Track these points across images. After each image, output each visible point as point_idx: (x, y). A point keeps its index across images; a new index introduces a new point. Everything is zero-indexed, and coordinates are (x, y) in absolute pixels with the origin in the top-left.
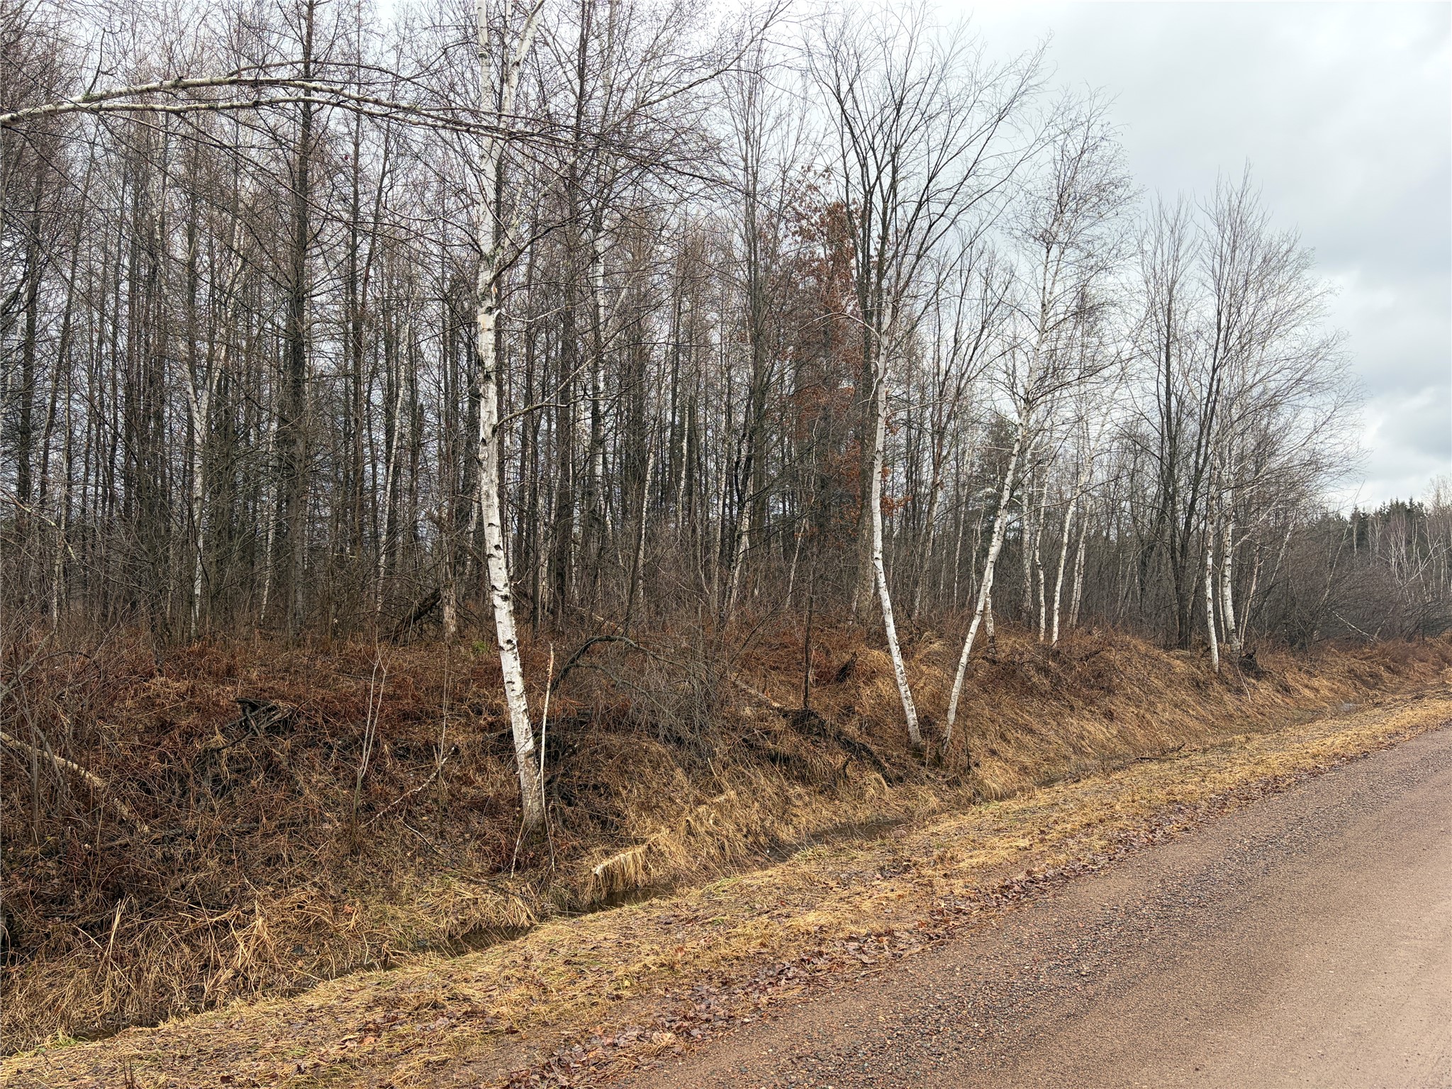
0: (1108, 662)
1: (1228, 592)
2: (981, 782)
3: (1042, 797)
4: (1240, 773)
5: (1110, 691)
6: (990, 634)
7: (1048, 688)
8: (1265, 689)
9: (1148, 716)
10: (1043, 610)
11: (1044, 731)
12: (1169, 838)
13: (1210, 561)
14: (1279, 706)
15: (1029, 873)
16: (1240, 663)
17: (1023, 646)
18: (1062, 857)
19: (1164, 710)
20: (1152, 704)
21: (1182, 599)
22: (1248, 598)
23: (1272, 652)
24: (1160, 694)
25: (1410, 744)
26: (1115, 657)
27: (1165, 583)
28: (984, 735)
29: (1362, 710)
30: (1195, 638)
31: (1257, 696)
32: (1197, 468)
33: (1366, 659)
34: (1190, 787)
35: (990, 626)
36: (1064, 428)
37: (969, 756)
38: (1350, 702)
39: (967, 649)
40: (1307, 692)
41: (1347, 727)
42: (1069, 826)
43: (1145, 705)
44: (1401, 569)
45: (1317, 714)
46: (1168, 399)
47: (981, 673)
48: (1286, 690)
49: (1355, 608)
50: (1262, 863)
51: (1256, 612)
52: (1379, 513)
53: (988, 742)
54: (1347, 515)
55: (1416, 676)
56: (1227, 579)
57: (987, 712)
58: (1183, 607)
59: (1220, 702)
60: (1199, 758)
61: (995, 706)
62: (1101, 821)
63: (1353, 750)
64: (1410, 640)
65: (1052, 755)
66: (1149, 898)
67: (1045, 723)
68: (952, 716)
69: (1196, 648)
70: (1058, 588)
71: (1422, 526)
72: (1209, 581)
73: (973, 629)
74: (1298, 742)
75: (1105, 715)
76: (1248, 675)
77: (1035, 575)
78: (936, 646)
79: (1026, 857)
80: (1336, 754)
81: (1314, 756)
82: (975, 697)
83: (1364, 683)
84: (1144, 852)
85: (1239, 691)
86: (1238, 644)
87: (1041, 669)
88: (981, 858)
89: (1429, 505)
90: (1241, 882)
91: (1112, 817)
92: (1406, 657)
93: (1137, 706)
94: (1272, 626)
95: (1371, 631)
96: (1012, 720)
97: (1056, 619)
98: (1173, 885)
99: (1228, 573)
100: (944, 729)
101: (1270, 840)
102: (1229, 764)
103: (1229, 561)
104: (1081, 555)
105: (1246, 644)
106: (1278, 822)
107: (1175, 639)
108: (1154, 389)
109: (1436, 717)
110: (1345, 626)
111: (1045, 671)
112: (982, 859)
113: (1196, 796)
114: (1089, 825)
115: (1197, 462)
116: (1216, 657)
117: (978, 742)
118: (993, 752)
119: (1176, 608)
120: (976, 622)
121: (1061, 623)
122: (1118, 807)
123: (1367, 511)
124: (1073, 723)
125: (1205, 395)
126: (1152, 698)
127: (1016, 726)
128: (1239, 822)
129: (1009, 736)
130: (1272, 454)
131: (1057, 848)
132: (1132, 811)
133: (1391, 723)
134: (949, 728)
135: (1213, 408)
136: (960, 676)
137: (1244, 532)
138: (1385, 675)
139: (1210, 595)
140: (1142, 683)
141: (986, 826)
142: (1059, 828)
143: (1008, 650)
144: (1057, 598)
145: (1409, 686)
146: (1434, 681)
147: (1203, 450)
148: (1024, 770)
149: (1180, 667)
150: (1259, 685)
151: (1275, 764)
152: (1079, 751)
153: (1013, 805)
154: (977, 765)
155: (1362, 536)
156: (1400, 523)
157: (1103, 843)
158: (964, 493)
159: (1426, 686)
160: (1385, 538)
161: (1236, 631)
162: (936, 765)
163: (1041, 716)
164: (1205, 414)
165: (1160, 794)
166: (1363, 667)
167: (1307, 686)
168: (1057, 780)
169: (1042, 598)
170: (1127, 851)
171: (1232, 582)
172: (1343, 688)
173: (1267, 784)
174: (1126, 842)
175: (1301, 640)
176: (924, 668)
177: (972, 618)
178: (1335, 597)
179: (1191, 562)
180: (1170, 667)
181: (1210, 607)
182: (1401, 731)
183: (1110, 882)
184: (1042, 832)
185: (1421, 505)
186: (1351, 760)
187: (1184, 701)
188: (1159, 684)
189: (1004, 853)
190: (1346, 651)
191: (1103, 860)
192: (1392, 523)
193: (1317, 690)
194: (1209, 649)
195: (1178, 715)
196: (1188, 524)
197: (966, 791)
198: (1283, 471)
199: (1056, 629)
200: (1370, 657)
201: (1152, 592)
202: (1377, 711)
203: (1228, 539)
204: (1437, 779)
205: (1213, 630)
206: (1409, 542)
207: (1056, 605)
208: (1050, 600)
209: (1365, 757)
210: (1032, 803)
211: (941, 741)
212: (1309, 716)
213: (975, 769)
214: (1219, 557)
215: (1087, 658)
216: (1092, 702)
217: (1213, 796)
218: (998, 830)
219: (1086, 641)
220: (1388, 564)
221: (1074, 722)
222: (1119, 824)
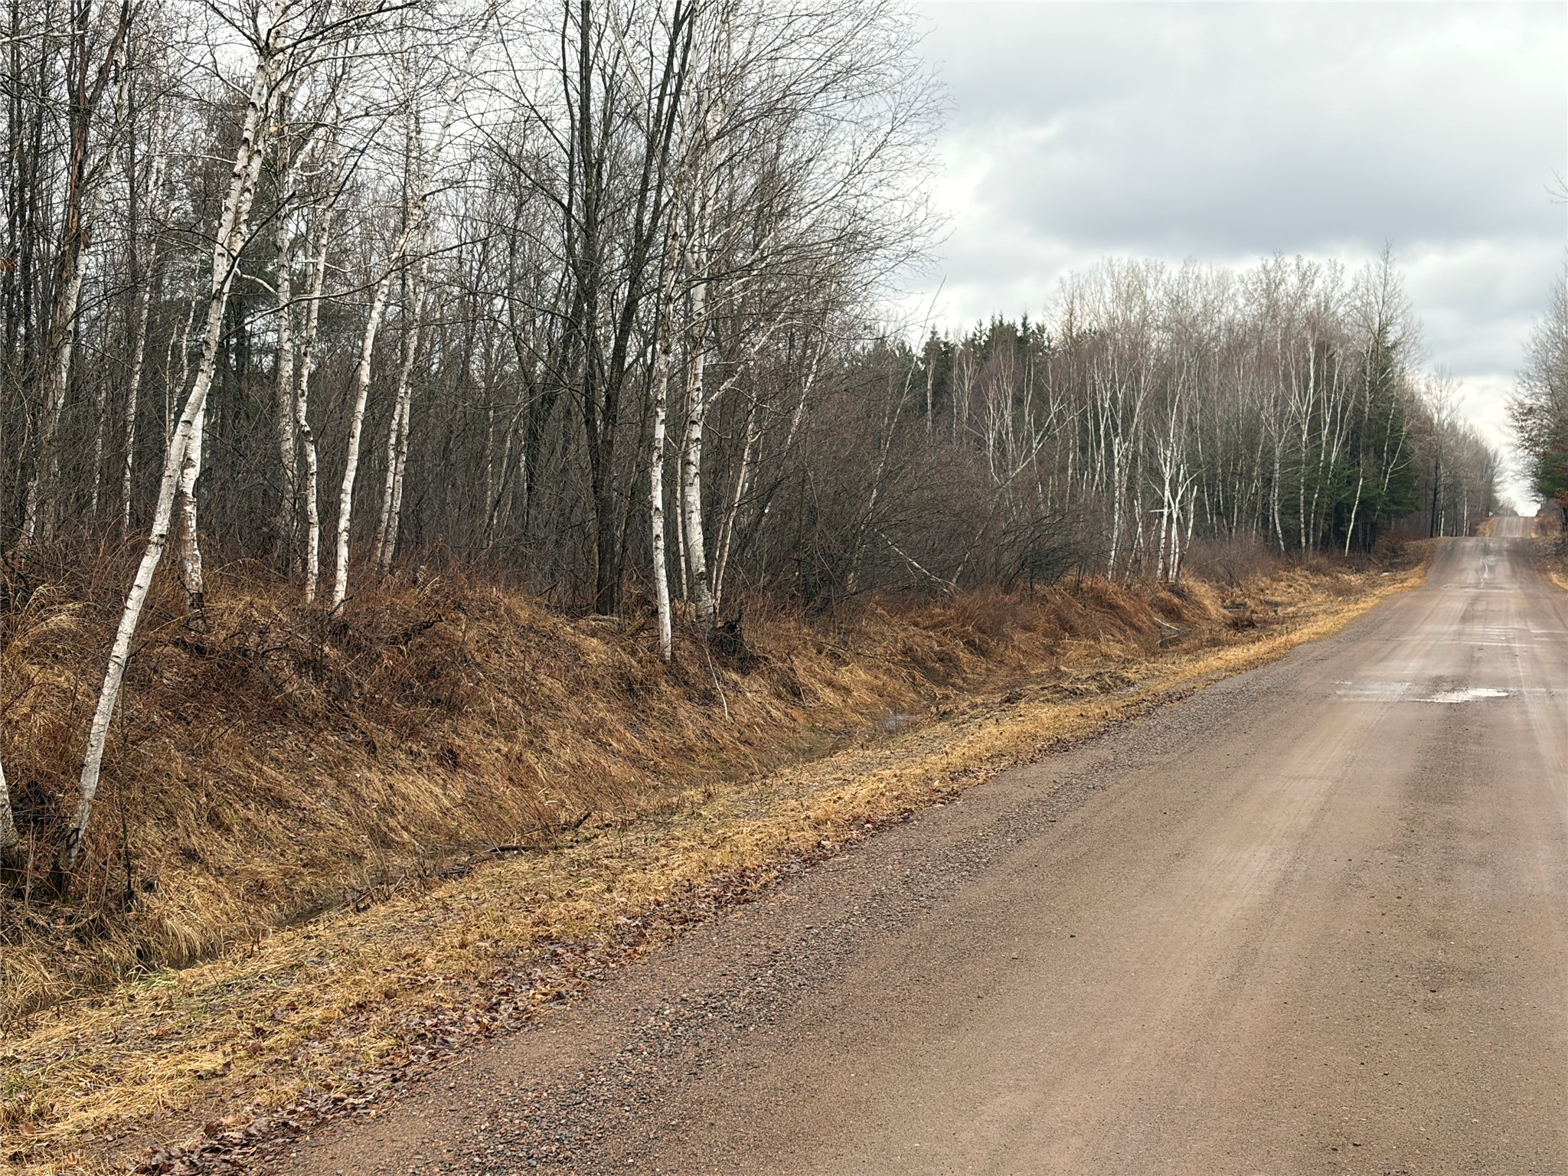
0: (449, 643)
1: (694, 496)
2: (158, 925)
3: (276, 949)
4: (681, 867)
5: (452, 707)
6: (193, 588)
7: (319, 705)
8: (755, 691)
9: (530, 757)
10: (315, 532)
11: (307, 800)
12: (524, 1018)
13: (660, 431)
14: (779, 727)
15: (211, 1130)
16: (712, 641)
17: (268, 613)
18: (291, 1085)
19: (562, 744)
20: (537, 731)
21: (603, 508)
22: (730, 508)
23: (771, 618)
24: (553, 708)
25: (986, 790)
26: (467, 633)
27: (574, 476)
28: (170, 819)
29: (914, 726)
30: (631, 589)
31: (739, 708)
32: (639, 235)
33: (934, 627)
34: (583, 904)
35: (194, 572)
36: (367, 123)
37: (129, 869)
38: (903, 711)
39: (128, 623)
40: (829, 696)
41: (884, 763)
42: (318, 1013)
43: (521, 734)
44: (1004, 454)
45: (843, 738)
46: (585, 80)
47: (169, 677)
48: (795, 692)
49: (920, 528)
50: (691, 1054)
51: (744, 539)
52: (970, 343)
53: (180, 833)
54: (917, 344)
55: (1013, 656)
56: (693, 470)
57: (178, 767)
58: (605, 527)
59: (671, 722)
60: (608, 842)
61: (200, 751)
62: (388, 995)
63: (886, 809)
64: (1008, 589)
65: (323, 852)
66: (459, 1156)
67: (312, 783)
68: (91, 780)
69: (628, 613)
70: (348, 485)
71: (1041, 372)
72: (657, 473)
73: (144, 577)
74: (797, 797)
75: (440, 760)
76: (725, 666)
77: (301, 455)
78: (63, 619)
79: (210, 1094)
80: (856, 818)
81: (818, 824)
82: (150, 731)
83: (929, 673)
84: (468, 1055)
85: (708, 698)
86: (709, 602)
87: (307, 663)
88: (108, 1105)
89: (1055, 332)
90: (644, 1099)
91: (414, 983)
92: (1001, 621)
93: (509, 738)
94: (774, 567)
95: (945, 572)
96: (235, 780)
97: (343, 552)
98: (512, 1121)
99: (695, 456)
100: (72, 808)
101: (714, 1003)
102: (664, 851)
103: (697, 432)
104: (402, 413)
105: (725, 600)
106: (734, 963)
107: (591, 595)
108: (557, 53)
109: (1034, 737)
110: (901, 565)
111: (312, 666)
112: (110, 1109)
113: (591, 922)
114: (360, 1006)
115: (639, 221)
116: (668, 629)
117: (154, 834)
118: (190, 856)
119: (592, 527)
120: (149, 562)
121: (353, 564)
122: (429, 961)
123: (951, 339)
124: (371, 780)
125: (659, 74)
126: (538, 719)
127: (246, 793)
128: (662, 971)
129: (227, 814)
130: (784, 213)
131: (284, 1066)
132: (456, 966)
133: (959, 751)
134: (83, 810)
135: (673, 108)
136: (111, 684)
137: (728, 372)
138: (964, 656)
139: (658, 503)
140: (520, 688)
141: (132, 1029)
142: (295, 1018)
143: (234, 623)
144: (346, 507)
145: (1002, 677)
146: (1042, 668)
147: (651, 195)
148: (259, 890)
149: (596, 650)
150: (744, 683)
151: (747, 843)
152: (384, 842)
153: (208, 974)
154: (149, 887)
155: (941, 385)
156: (1003, 363)
157: (384, 1044)
158: (147, 256)
159: (1028, 678)
160: (979, 396)
161: (707, 576)
162: (51, 896)
163: (303, 768)
164: (658, 120)
165: (519, 925)
166: (927, 643)
167: (830, 684)
168: (328, 907)
169: (312, 507)
170: (433, 1056)
171: (701, 474)
172: (892, 686)
173: (726, 888)
174: (434, 1039)
175: (823, 593)
176: (33, 670)
177: (138, 552)
178: (884, 508)
179: (625, 435)
180: (577, 653)
181: (658, 526)
182: (973, 765)
183: (383, 1131)
184: (259, 1032)
185: (1041, 329)
186: (881, 827)
187: (601, 723)
188: (553, 686)
189: (161, 1090)
190: (901, 611)
191: (378, 1083)
192: (992, 364)
193: (847, 691)
194: (655, 613)
195: (590, 753)
196: (620, 352)
197: (116, 950)
198: (800, 249)
199: (342, 575)
200: (942, 624)
201: (547, 494)
202: (942, 727)
203: (696, 385)
204: (1021, 856)
205: (662, 573)
206: (1018, 401)
207: (344, 523)
208: (329, 511)
209: (905, 820)
210: (251, 966)
211: (65, 838)
212: (830, 741)
213: (144, 896)
214: (678, 424)
215: (408, 636)
216: (414, 733)
217: (622, 920)
218: (159, 1038)
219: (409, 600)
220: (981, 443)
221: (375, 777)
222: (426, 999)
